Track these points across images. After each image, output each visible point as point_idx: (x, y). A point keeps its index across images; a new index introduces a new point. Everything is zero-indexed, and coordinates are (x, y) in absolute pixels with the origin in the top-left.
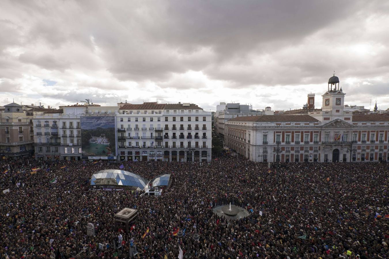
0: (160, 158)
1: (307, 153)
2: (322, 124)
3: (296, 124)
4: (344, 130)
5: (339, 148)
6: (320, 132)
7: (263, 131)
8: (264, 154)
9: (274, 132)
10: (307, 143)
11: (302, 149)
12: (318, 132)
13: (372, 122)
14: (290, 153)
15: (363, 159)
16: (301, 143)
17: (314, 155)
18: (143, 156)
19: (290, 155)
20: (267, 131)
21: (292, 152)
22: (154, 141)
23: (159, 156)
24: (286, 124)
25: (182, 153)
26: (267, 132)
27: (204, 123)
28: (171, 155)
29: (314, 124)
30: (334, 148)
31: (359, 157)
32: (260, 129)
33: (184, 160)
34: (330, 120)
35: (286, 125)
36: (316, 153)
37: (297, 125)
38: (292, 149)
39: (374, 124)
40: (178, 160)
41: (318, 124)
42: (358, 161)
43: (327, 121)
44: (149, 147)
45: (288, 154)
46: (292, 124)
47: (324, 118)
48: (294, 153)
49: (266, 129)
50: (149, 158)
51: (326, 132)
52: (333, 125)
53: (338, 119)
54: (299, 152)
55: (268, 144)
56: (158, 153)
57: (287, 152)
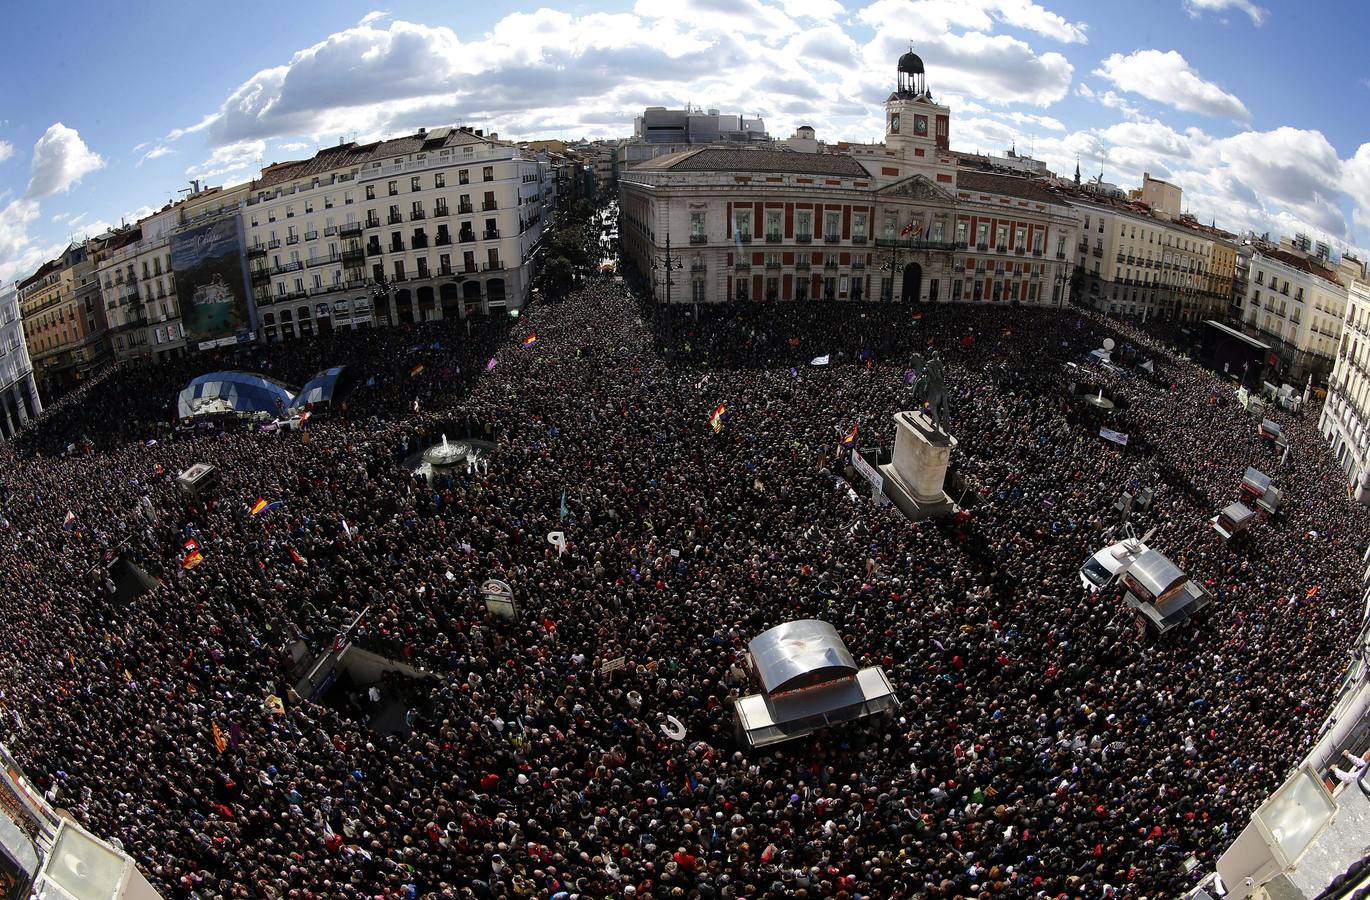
0: (367, 318)
1: (831, 274)
2: (879, 186)
3: (798, 181)
4: (938, 211)
5: (921, 261)
6: (873, 209)
7: (689, 201)
8: (696, 276)
9: (729, 204)
10: (833, 240)
11: (817, 258)
12: (864, 209)
13: (1003, 197)
14: (782, 273)
15: (977, 295)
16: (816, 242)
17: (854, 279)
18: (319, 320)
19: (781, 280)
20: (703, 201)
21: (788, 270)
22: (339, 266)
23: (360, 312)
24: (768, 179)
25: (425, 294)
26: (705, 205)
27: (489, 187)
28: (393, 303)
29: (855, 184)
30: (908, 260)
31: (968, 290)
32: (679, 194)
33: (435, 315)
34: (901, 176)
35: (767, 183)
36: (857, 274)
37: (802, 185)
38: (788, 258)
39: (1007, 202)
40: (417, 318)
41: (866, 185)
42: (967, 301)
43: (892, 179)
44: (330, 291)
45: (773, 274)
46: (785, 180)
47: (884, 169)
48: (794, 273)
49: (701, 194)
50: (336, 323)
51: (886, 211)
52: (906, 193)
53: (920, 176)
54: (808, 269)
55: (709, 245)
56: (357, 303)
57: (770, 267)
